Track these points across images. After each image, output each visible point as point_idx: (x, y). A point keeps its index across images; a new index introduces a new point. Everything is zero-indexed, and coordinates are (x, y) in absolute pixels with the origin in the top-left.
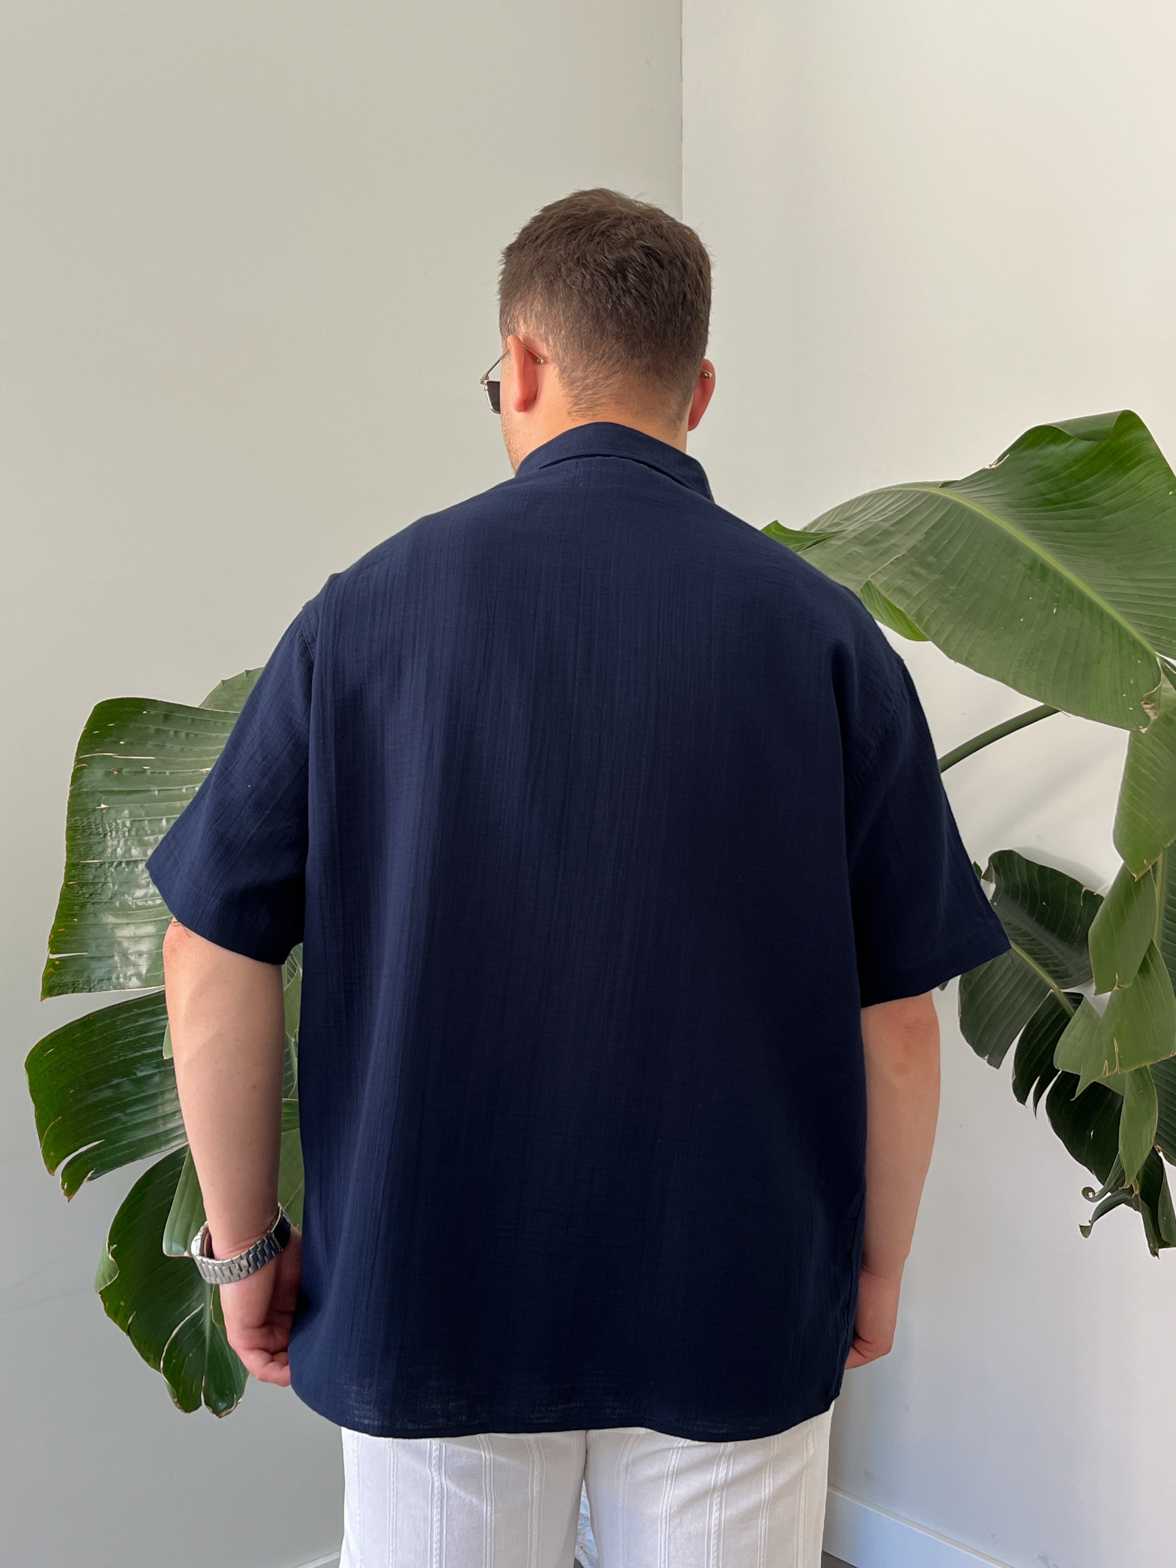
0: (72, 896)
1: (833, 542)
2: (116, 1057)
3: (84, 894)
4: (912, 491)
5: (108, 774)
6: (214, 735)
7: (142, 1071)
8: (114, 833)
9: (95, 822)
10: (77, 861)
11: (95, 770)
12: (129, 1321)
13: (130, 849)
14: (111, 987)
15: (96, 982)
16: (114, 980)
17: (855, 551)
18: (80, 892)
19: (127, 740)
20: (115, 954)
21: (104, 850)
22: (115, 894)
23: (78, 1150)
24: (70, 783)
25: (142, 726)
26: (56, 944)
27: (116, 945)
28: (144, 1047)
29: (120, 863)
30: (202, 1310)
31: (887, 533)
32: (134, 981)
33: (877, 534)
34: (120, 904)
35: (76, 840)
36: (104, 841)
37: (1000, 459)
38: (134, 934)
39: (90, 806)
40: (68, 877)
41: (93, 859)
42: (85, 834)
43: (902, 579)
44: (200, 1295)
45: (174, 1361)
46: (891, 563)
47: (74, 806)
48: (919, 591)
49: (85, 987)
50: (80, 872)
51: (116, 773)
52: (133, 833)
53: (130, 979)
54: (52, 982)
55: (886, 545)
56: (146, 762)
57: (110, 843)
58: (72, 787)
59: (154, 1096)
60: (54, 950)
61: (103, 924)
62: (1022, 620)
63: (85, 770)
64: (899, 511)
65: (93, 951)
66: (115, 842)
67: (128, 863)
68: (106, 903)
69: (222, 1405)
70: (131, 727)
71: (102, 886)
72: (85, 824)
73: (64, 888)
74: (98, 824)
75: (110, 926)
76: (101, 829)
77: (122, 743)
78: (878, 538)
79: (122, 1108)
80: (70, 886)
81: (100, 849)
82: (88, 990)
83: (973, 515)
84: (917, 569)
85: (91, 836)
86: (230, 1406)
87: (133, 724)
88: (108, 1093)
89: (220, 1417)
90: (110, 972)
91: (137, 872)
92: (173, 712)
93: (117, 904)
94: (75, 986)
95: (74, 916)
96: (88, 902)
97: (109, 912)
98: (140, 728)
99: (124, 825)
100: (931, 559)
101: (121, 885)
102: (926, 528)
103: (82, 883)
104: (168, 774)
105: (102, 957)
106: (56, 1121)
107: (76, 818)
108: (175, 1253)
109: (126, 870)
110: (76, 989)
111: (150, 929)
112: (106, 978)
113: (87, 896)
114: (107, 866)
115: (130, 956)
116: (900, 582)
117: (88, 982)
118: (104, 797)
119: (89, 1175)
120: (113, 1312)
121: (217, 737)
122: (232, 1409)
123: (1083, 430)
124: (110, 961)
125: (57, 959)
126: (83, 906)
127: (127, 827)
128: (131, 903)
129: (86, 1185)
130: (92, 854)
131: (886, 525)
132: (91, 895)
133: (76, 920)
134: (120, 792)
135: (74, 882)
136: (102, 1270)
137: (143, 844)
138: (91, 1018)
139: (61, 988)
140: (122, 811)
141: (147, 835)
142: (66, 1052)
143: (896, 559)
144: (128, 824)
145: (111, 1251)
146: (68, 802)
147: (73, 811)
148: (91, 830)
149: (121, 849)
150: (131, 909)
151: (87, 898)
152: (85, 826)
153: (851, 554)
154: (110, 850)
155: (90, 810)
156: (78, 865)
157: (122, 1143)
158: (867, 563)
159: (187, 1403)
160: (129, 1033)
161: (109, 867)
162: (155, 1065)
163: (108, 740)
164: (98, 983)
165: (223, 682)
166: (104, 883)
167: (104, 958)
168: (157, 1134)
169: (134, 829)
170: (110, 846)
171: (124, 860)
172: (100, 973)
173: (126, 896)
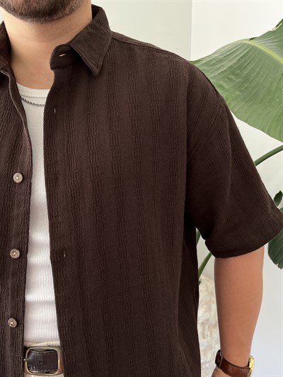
31: (221, 61)
37: (277, 26)
48: (229, 87)
62: (277, 100)
100: (238, 72)
102: (238, 58)
116: (222, 82)
131: (221, 57)
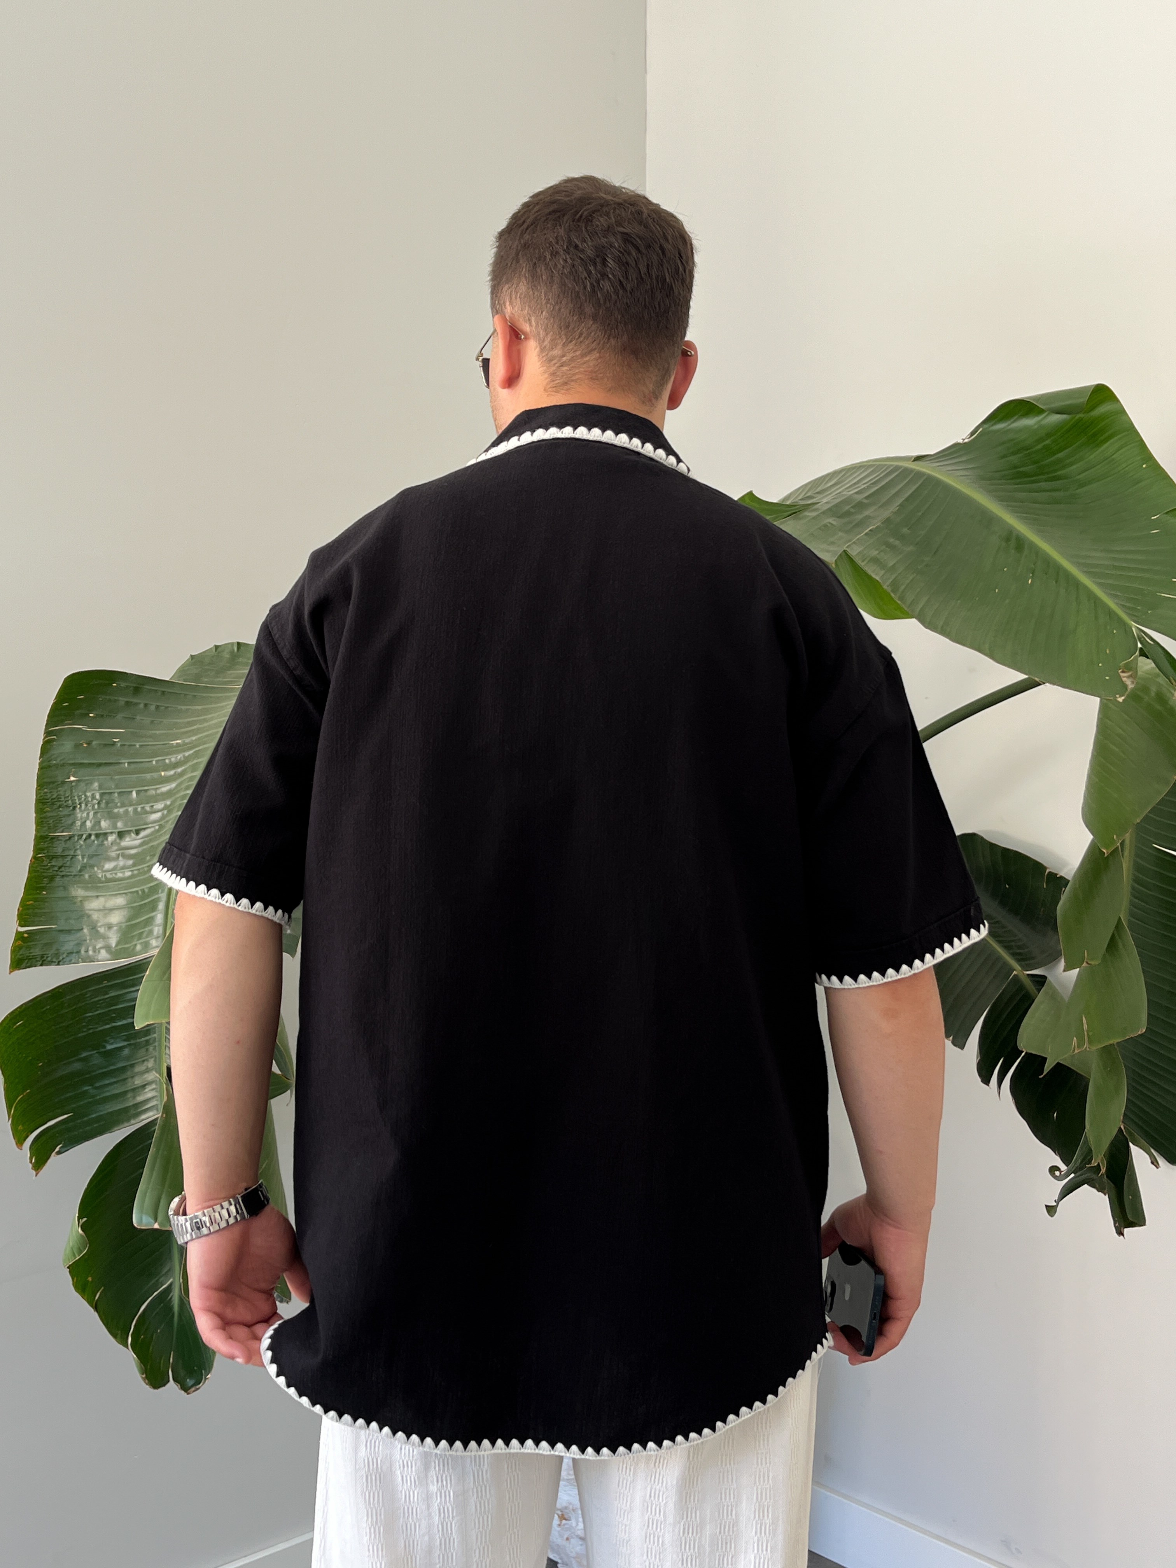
0: (41, 869)
1: (807, 513)
2: (85, 1030)
3: (54, 866)
4: (886, 465)
5: (78, 746)
6: (184, 708)
7: (112, 1044)
8: (83, 806)
9: (65, 795)
10: (46, 833)
11: (64, 742)
12: (97, 1298)
13: (100, 822)
14: (80, 960)
15: (64, 956)
16: (83, 952)
17: (830, 523)
18: (49, 864)
19: (97, 713)
20: (84, 927)
21: (73, 823)
22: (84, 868)
23: (46, 1123)
24: (39, 756)
25: (112, 698)
26: (24, 917)
27: (85, 918)
28: (113, 1020)
29: (90, 835)
30: (171, 1285)
31: (860, 506)
32: (104, 953)
33: (851, 505)
34: (90, 876)
35: (45, 812)
36: (73, 814)
37: (972, 434)
38: (104, 907)
39: (60, 779)
40: (37, 849)
41: (62, 832)
42: (55, 807)
43: (877, 550)
44: (169, 1270)
45: (142, 1337)
46: (866, 534)
47: (44, 779)
48: (894, 562)
49: (54, 960)
50: (50, 845)
51: (85, 745)
52: (103, 805)
53: (99, 952)
54: (21, 955)
55: (860, 517)
56: (116, 735)
57: (79, 815)
58: (41, 759)
59: (123, 1069)
60: (23, 923)
61: (73, 897)
62: (997, 591)
63: (54, 743)
64: (872, 484)
65: (62, 925)
66: (85, 815)
67: (97, 836)
68: (75, 875)
69: (190, 1382)
70: (101, 699)
71: (72, 858)
72: (54, 797)
73: (33, 860)
74: (68, 797)
75: (80, 899)
76: (70, 802)
77: (91, 715)
78: (852, 510)
79: (91, 1081)
80: (39, 859)
81: (70, 822)
82: (56, 963)
83: (947, 488)
84: (891, 540)
85: (61, 809)
86: (198, 1382)
87: (103, 697)
88: (77, 1066)
89: (188, 1394)
90: (79, 945)
91: (106, 845)
92: (143, 685)
93: (87, 876)
94: (44, 959)
95: (43, 888)
96: (58, 875)
97: (79, 885)
98: (110, 700)
99: (93, 797)
100: (905, 530)
101: (91, 857)
102: (900, 501)
103: (52, 856)
104: (138, 746)
105: (71, 930)
106: (25, 1094)
107: (46, 790)
108: (145, 1226)
109: (96, 842)
110: (45, 962)
111: (120, 901)
112: (75, 951)
113: (56, 869)
114: (76, 838)
115: (99, 929)
116: (874, 553)
117: (57, 955)
118: (73, 770)
119: (57, 1149)
120: (81, 1287)
121: (188, 710)
122: (201, 1384)
123: (1057, 404)
124: (79, 934)
125: (26, 932)
126: (52, 879)
127: (97, 800)
128: (100, 876)
129: (54, 1159)
130: (62, 827)
131: (859, 498)
132: (60, 868)
133: (44, 893)
134: (91, 765)
135: (44, 855)
136: (71, 1244)
137: (113, 817)
138: (61, 990)
139: (30, 961)
140: (92, 783)
141: (117, 807)
142: (35, 1024)
143: (870, 530)
144: (98, 797)
145: (80, 1224)
146: (38, 774)
147: (42, 784)
148: (61, 803)
149: (91, 822)
150: (100, 882)
151: (57, 871)
152: (54, 799)
153: (825, 526)
154: (78, 823)
155: (59, 783)
156: (47, 838)
157: (90, 1117)
158: (841, 534)
159: (156, 1379)
160: (98, 1006)
161: (78, 840)
162: (124, 1037)
163: (78, 712)
164: (67, 956)
165: (191, 656)
166: (73, 855)
167: (73, 932)
168: (127, 1107)
169: (104, 801)
170: (79, 818)
171: (94, 832)
172: (69, 946)
173: (96, 869)
